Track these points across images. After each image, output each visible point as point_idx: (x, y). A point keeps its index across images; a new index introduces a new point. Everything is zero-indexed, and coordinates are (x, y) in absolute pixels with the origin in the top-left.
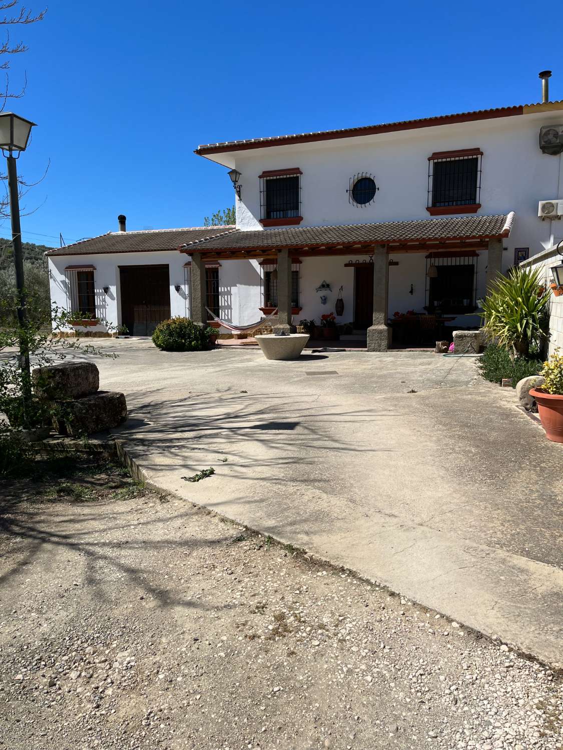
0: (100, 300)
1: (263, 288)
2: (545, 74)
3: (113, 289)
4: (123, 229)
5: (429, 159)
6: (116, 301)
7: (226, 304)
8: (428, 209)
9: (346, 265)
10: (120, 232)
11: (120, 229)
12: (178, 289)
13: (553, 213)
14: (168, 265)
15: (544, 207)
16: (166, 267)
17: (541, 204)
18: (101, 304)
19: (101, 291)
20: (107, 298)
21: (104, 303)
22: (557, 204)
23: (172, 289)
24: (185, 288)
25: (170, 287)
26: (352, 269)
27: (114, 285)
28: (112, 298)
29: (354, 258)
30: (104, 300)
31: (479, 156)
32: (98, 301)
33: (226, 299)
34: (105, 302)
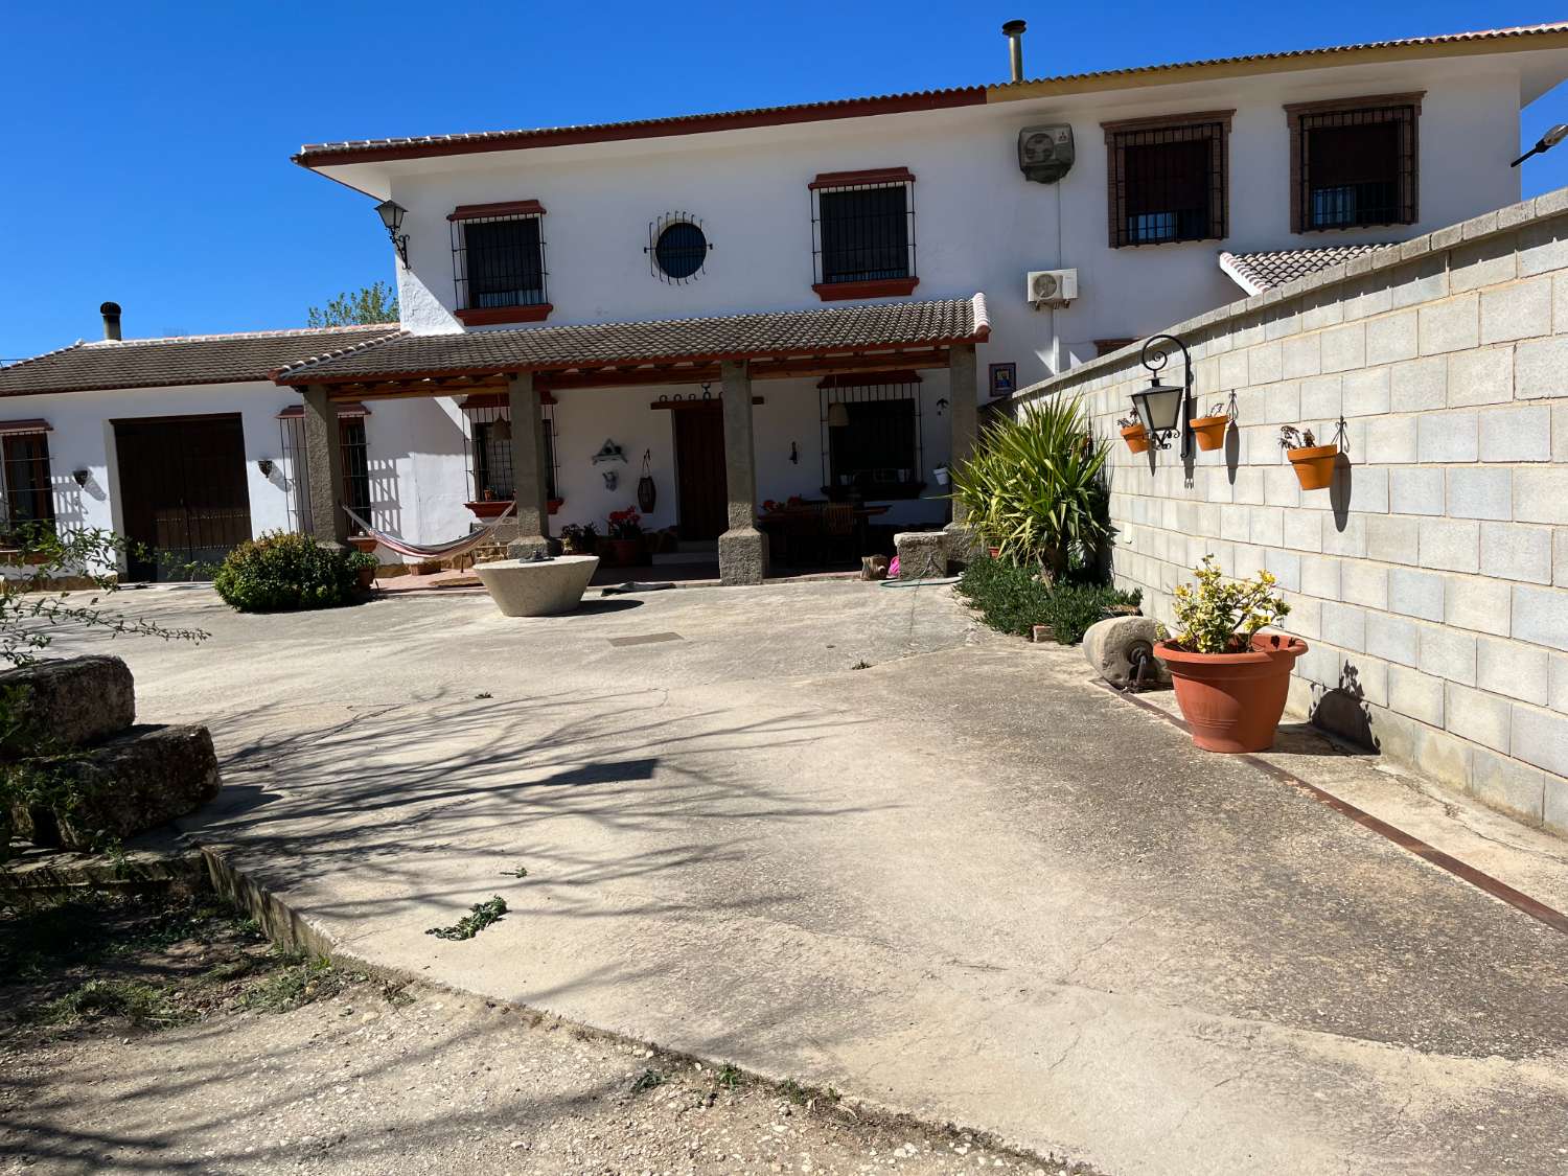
0: (66, 501)
1: (470, 459)
2: (1014, 27)
3: (101, 475)
4: (115, 333)
5: (811, 187)
6: (108, 502)
7: (386, 498)
8: (816, 287)
9: (654, 406)
10: (108, 343)
11: (106, 335)
12: (266, 468)
13: (1056, 295)
14: (239, 414)
15: (1037, 283)
16: (235, 419)
17: (1031, 277)
18: (70, 510)
19: (67, 480)
20: (86, 497)
21: (77, 508)
22: (1061, 277)
23: (253, 468)
24: (285, 466)
25: (248, 464)
26: (667, 414)
27: (102, 466)
28: (99, 496)
29: (670, 390)
30: (77, 502)
31: (908, 184)
32: (60, 504)
33: (385, 486)
34: (81, 506)
